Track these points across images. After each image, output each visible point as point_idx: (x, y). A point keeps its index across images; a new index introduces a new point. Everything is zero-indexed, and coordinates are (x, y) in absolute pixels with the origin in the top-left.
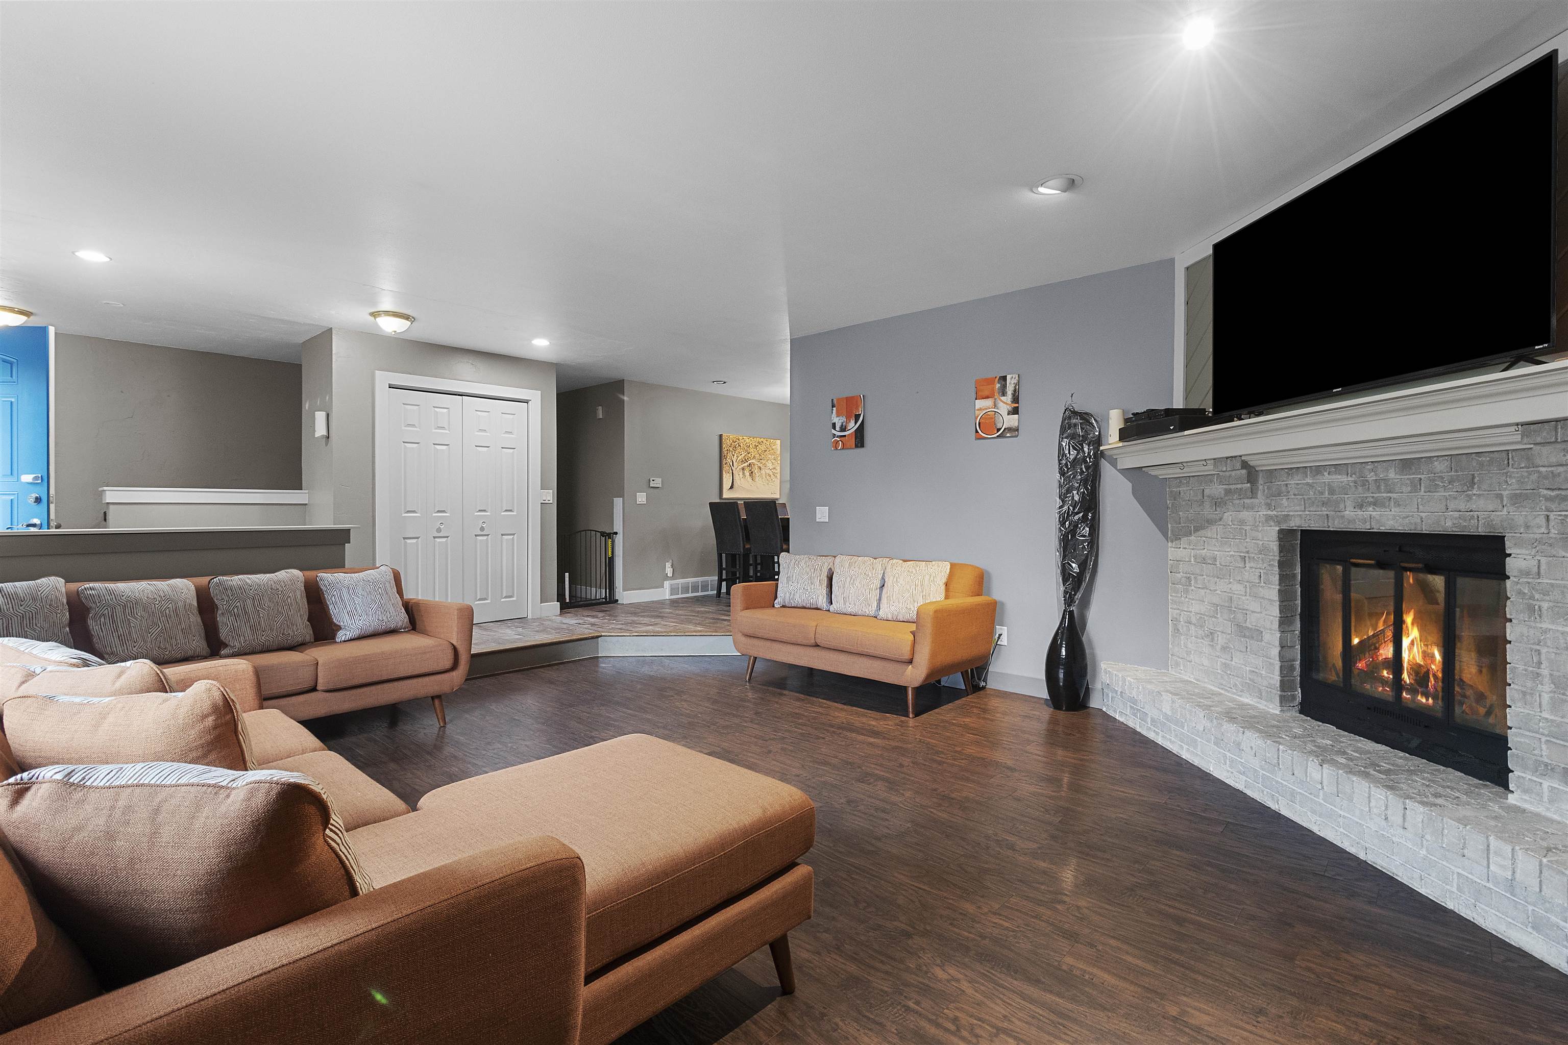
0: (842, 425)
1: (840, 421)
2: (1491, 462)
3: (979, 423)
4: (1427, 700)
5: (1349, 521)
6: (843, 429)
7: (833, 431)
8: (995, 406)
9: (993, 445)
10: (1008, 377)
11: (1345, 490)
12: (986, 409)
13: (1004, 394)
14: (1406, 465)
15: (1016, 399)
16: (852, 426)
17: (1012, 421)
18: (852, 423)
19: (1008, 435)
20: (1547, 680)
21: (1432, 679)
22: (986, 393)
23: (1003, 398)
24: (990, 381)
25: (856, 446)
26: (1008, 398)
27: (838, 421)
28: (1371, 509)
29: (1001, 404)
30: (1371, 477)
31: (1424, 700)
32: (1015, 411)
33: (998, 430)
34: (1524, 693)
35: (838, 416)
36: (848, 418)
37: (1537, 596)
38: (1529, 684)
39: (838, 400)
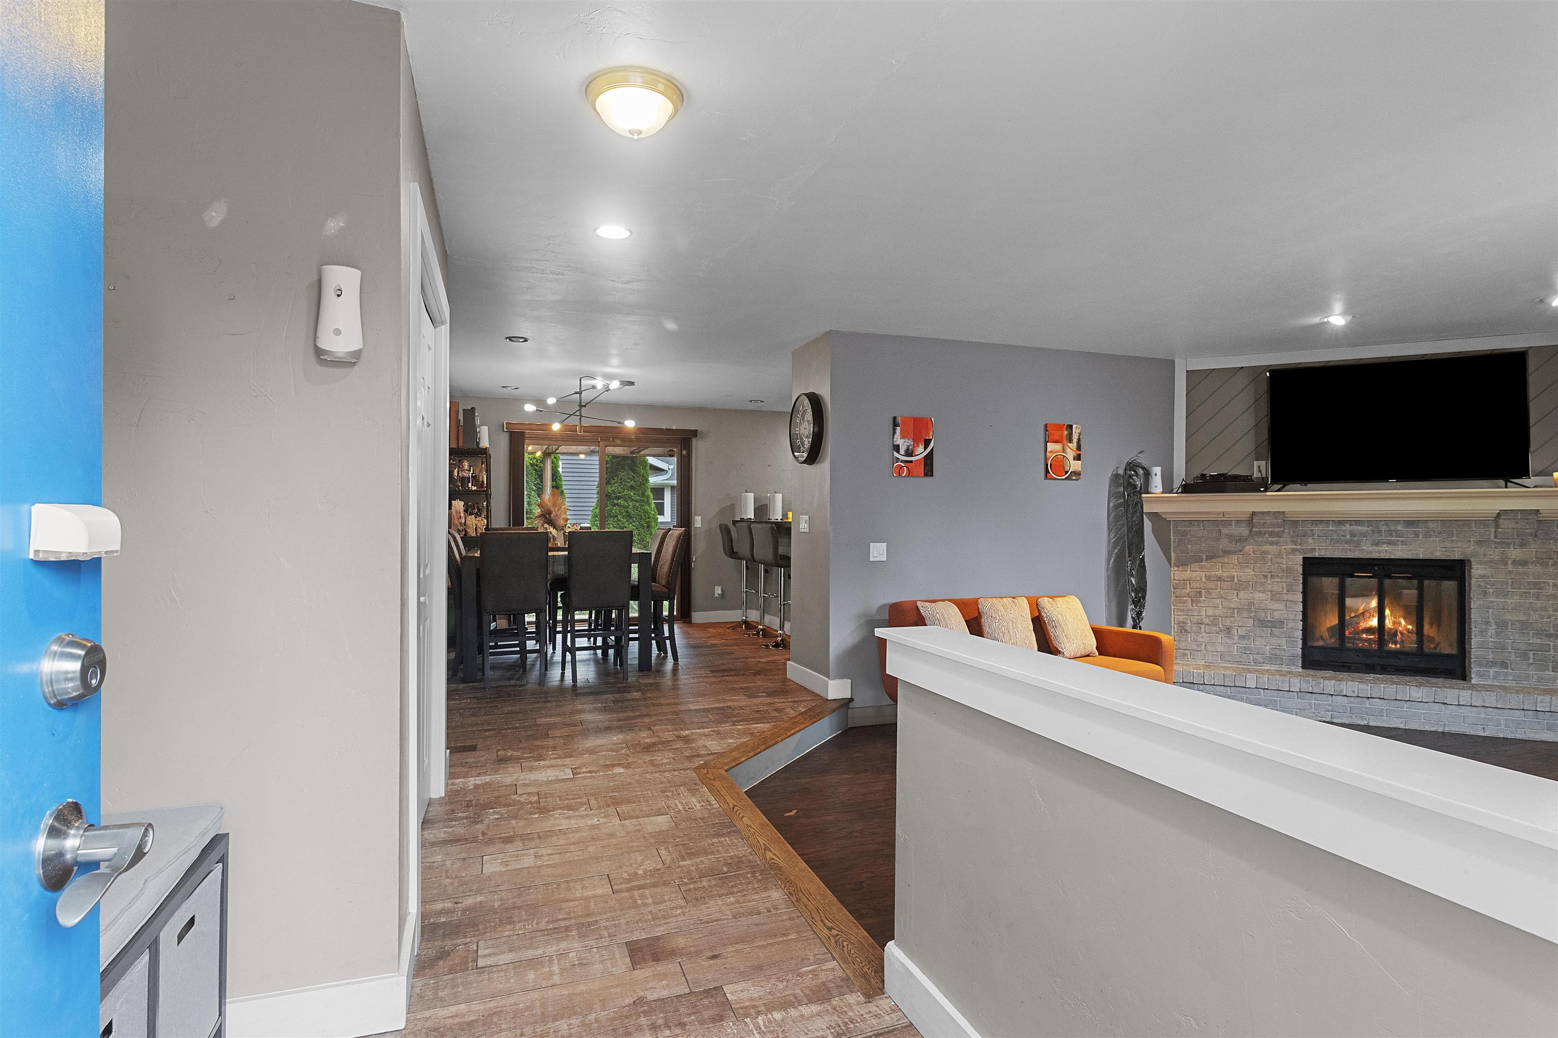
0: (908, 449)
1: (906, 444)
2: (1464, 525)
3: (1051, 464)
4: (1396, 645)
5: (1368, 553)
6: (909, 453)
7: (896, 454)
8: (1064, 451)
9: (1060, 486)
10: (1074, 426)
11: (1364, 535)
12: (1057, 452)
13: (1071, 441)
14: (1409, 523)
15: (1079, 447)
16: (921, 452)
17: (1075, 466)
18: (920, 449)
19: (1074, 478)
20: (1493, 624)
21: (1399, 635)
22: (1056, 438)
23: (1069, 444)
24: (1059, 427)
25: (926, 475)
26: (1074, 445)
27: (903, 443)
28: (1385, 546)
29: (1068, 450)
30: (1384, 528)
31: (1394, 646)
32: (1078, 458)
33: (1066, 472)
34: (1482, 632)
35: (903, 437)
36: (916, 441)
37: (1488, 587)
38: (1484, 627)
39: (904, 419)
